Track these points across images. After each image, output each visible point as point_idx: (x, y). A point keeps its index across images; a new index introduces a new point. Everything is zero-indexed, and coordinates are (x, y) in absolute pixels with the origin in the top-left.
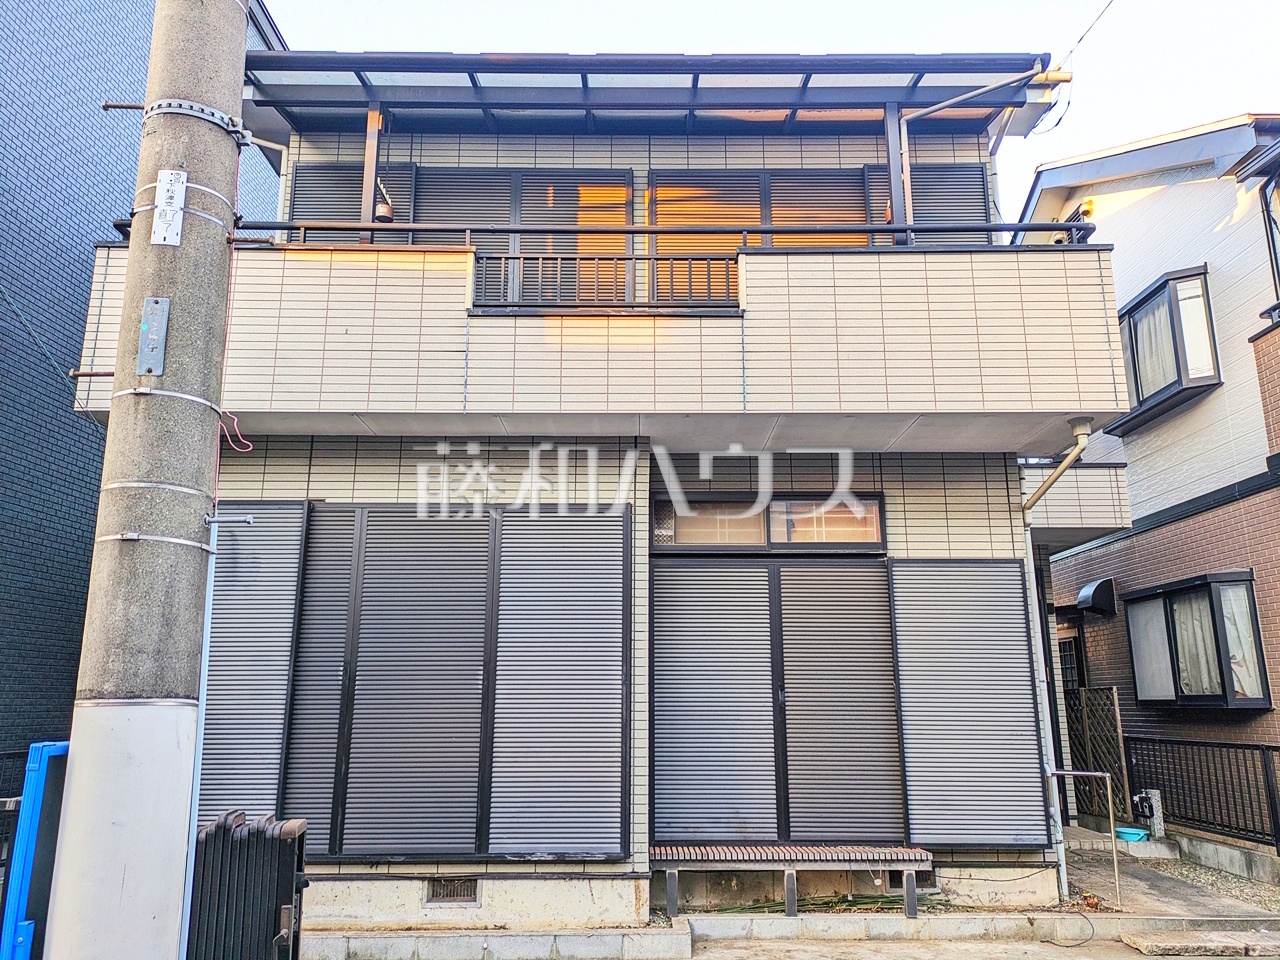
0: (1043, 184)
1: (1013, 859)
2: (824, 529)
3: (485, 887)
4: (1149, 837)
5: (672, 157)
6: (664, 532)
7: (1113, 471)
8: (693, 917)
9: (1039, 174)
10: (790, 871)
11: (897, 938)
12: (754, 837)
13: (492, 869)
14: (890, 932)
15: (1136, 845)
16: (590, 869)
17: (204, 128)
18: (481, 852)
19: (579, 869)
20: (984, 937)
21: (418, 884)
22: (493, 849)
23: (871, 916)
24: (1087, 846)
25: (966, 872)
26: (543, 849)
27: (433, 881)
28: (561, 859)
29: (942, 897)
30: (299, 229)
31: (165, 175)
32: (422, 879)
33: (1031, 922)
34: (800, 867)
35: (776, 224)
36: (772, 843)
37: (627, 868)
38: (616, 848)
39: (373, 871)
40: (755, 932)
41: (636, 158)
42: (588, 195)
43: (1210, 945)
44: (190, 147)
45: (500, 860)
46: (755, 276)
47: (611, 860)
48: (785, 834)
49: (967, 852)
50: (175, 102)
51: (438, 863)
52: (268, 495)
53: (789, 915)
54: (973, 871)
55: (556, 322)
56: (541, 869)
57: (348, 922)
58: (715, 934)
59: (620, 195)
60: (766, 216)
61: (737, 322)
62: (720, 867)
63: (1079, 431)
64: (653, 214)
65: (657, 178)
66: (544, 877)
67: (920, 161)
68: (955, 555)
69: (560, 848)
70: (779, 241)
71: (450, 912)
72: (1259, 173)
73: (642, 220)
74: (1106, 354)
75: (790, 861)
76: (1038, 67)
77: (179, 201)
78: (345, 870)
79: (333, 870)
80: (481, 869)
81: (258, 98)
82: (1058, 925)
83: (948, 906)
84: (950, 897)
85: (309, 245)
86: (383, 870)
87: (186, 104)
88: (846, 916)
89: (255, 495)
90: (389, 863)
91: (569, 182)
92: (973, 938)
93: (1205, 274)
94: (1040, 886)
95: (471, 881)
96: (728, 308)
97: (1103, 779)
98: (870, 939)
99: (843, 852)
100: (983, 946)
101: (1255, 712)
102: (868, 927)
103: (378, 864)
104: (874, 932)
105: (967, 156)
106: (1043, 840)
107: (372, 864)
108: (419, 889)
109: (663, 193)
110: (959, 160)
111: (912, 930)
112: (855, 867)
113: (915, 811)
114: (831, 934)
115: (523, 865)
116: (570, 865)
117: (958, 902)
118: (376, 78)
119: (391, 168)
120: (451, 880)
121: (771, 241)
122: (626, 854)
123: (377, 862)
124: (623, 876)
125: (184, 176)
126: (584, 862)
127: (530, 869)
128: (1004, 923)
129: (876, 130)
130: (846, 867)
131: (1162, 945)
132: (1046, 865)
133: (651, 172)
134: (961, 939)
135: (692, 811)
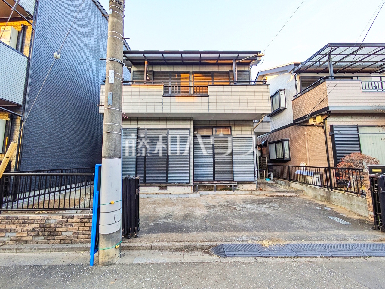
0: (259, 74)
1: (249, 183)
2: (221, 132)
3: (168, 187)
4: (270, 180)
5: (197, 69)
6: (196, 133)
7: (268, 123)
8: (200, 192)
9: (258, 73)
10: (215, 185)
12: (210, 180)
13: (169, 185)
14: (230, 194)
15: (268, 181)
17: (117, 63)
18: (167, 182)
19: (182, 185)
20: (244, 194)
21: (158, 187)
22: (169, 182)
23: (227, 191)
24: (261, 181)
25: (242, 185)
26: (177, 182)
27: (160, 187)
28: (179, 183)
29: (238, 189)
30: (134, 82)
31: (111, 71)
32: (158, 186)
33: (252, 192)
34: (217, 184)
35: (214, 81)
36: (212, 181)
37: (190, 185)
38: (188, 182)
39: (151, 185)
40: (209, 194)
41: (191, 69)
42: (182, 76)
43: (278, 195)
44: (114, 66)
45: (170, 183)
46: (211, 90)
47: (187, 184)
48: (214, 180)
49: (242, 182)
50: (112, 58)
51: (160, 184)
52: (131, 127)
53: (215, 191)
54: (243, 185)
55: (177, 97)
56: (176, 185)
57: (147, 193)
58: (203, 194)
59: (188, 76)
60: (213, 79)
61: (208, 97)
62: (204, 185)
63: (263, 116)
64: (194, 79)
65: (194, 73)
66: (177, 186)
67: (239, 70)
69: (179, 182)
70: (215, 83)
71: (163, 191)
72: (295, 72)
73: (192, 80)
74: (268, 103)
75: (215, 183)
76: (259, 53)
77: (113, 76)
78: (146, 185)
79: (145, 185)
80: (167, 185)
81: (126, 59)
82: (256, 192)
85: (136, 85)
86: (152, 185)
87: (113, 59)
88: (224, 191)
89: (129, 127)
90: (153, 184)
91: (179, 73)
93: (285, 90)
94: (253, 187)
95: (166, 186)
96: (206, 95)
97: (264, 171)
98: (227, 195)
99: (223, 182)
100: (244, 195)
101: (289, 160)
102: (227, 193)
103: (151, 184)
105: (246, 69)
106: (254, 180)
107: (150, 184)
108: (158, 188)
109: (195, 75)
110: (245, 70)
111: (233, 193)
112: (225, 184)
113: (235, 176)
114: (221, 194)
115: (174, 184)
116: (181, 184)
117: (241, 189)
118: (146, 55)
119: (149, 71)
120: (162, 186)
121: (213, 83)
122: (190, 183)
125: (114, 71)
126: (183, 184)
127: (175, 185)
128: (247, 192)
129: (231, 64)
130: (224, 184)
131: (271, 195)
132: (254, 184)
133: (193, 71)
135: (200, 176)
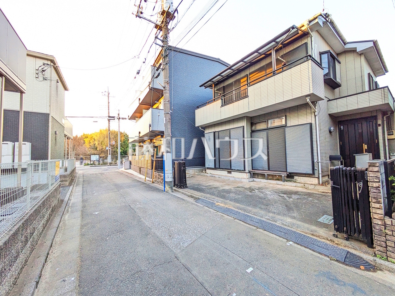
1: (308, 176)
2: (277, 123)
5: (253, 69)
6: (253, 128)
7: (383, 89)
8: (254, 179)
10: (266, 174)
11: (281, 185)
12: (264, 169)
13: (233, 171)
16: (242, 172)
19: (240, 171)
22: (232, 168)
26: (236, 169)
27: (228, 171)
28: (238, 170)
33: (304, 185)
34: (267, 174)
35: (267, 73)
36: (267, 171)
37: (245, 172)
38: (243, 169)
40: (261, 181)
41: (247, 72)
42: (242, 81)
45: (232, 170)
48: (269, 169)
49: (300, 174)
51: (228, 169)
53: (266, 180)
54: (301, 177)
56: (237, 171)
57: (222, 175)
58: (257, 181)
59: (246, 79)
61: (248, 98)
62: (257, 173)
63: (307, 98)
65: (250, 74)
66: (237, 172)
68: (299, 124)
69: (238, 169)
71: (229, 175)
74: (308, 82)
75: (266, 173)
76: (291, 29)
78: (221, 170)
82: (309, 186)
83: (295, 182)
84: (296, 181)
88: (274, 181)
91: (239, 80)
92: (294, 186)
95: (231, 172)
99: (272, 172)
104: (278, 183)
105: (304, 41)
106: (312, 173)
109: (251, 76)
113: (288, 167)
114: (271, 183)
115: (235, 170)
120: (229, 171)
122: (245, 170)
123: (223, 169)
124: (245, 173)
127: (236, 171)
128: (299, 185)
130: (273, 174)
131: (323, 191)
134: (291, 186)
135: (257, 166)
